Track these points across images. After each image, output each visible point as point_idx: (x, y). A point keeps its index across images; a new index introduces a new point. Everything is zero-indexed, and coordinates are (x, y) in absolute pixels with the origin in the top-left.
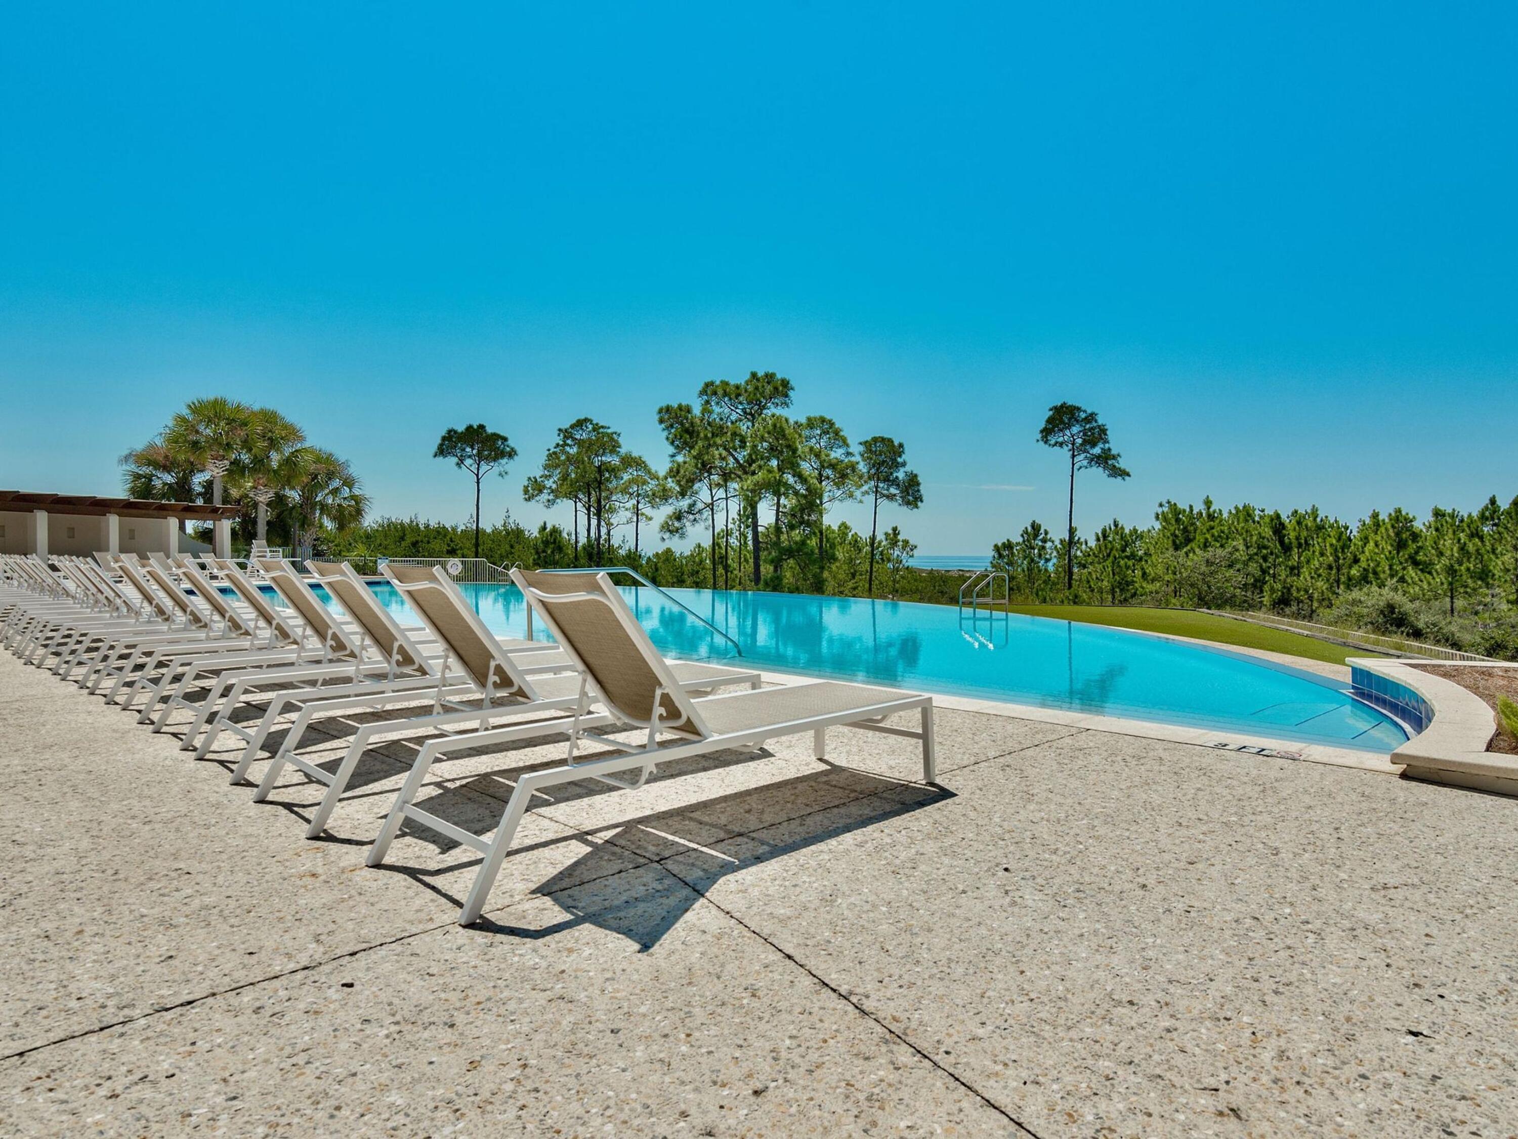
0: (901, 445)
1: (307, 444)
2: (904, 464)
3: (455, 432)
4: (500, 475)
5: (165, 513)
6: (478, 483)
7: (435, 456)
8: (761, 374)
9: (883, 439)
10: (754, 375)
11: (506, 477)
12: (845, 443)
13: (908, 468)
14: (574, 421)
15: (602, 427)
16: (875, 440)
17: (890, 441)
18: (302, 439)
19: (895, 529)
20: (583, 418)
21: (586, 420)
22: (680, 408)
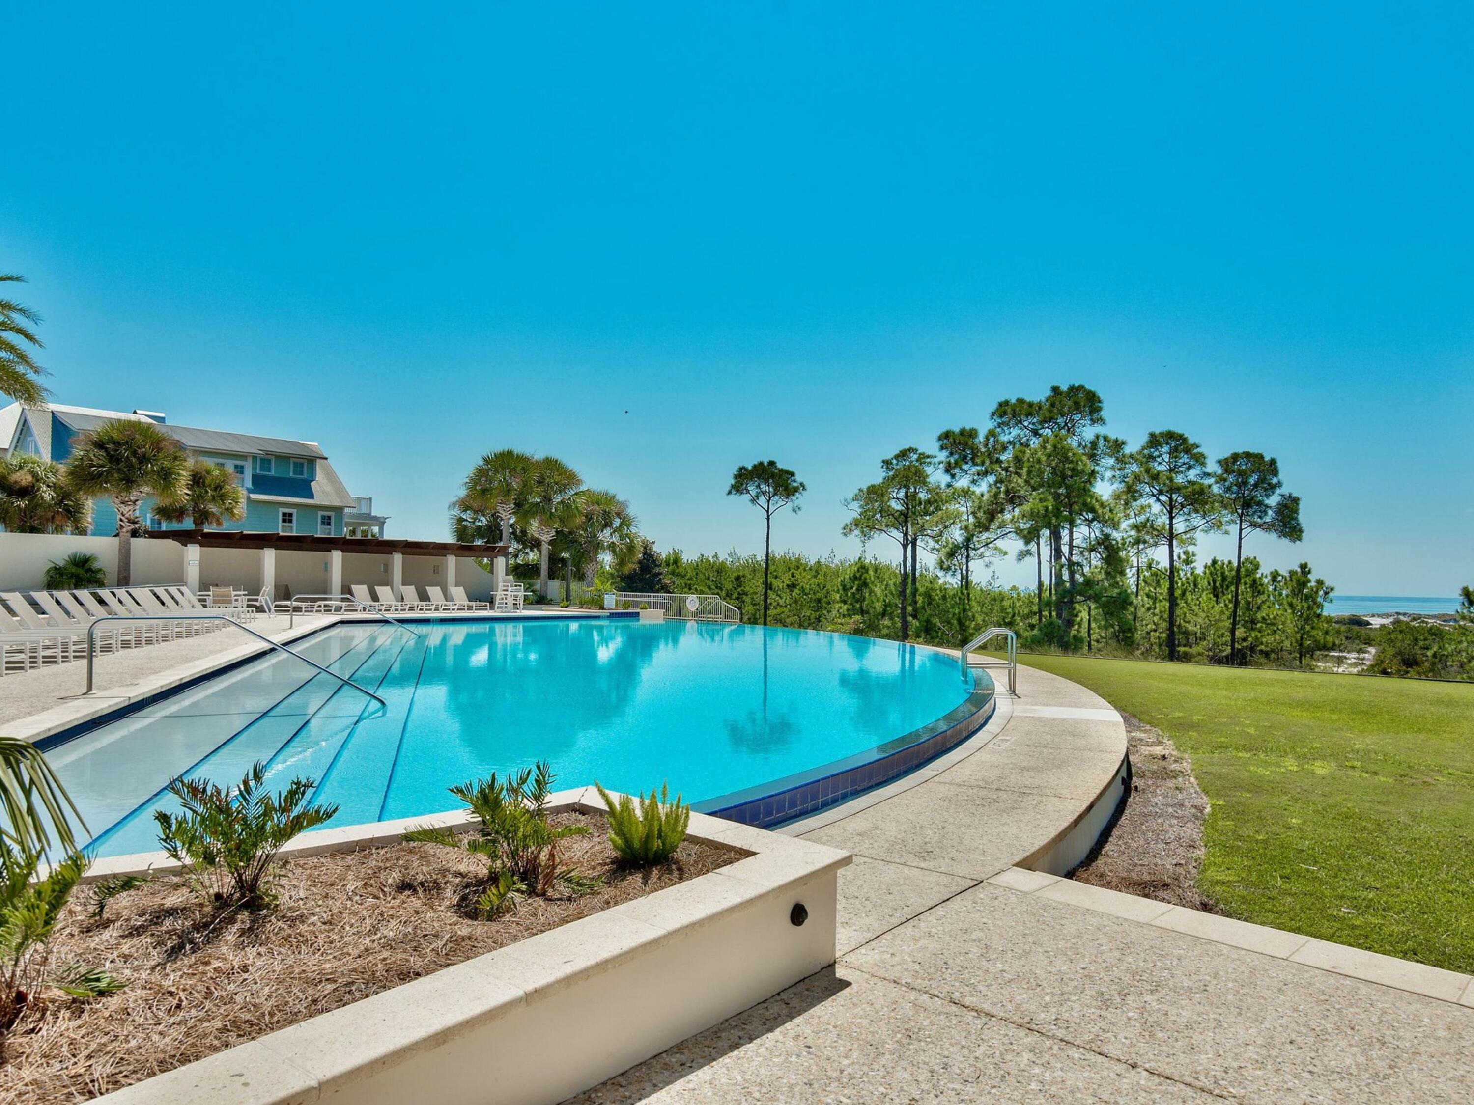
0: (1273, 462)
1: (583, 488)
2: (1279, 485)
3: (746, 469)
4: (794, 510)
5: (443, 551)
6: (768, 519)
7: (730, 493)
8: (1064, 388)
9: (1247, 455)
10: (1055, 390)
11: (799, 512)
12: (1200, 459)
13: (1285, 490)
14: (898, 452)
15: (928, 457)
16: (1235, 457)
17: (1260, 457)
18: (579, 482)
19: (1304, 567)
20: (907, 447)
21: (911, 450)
22: (963, 432)
